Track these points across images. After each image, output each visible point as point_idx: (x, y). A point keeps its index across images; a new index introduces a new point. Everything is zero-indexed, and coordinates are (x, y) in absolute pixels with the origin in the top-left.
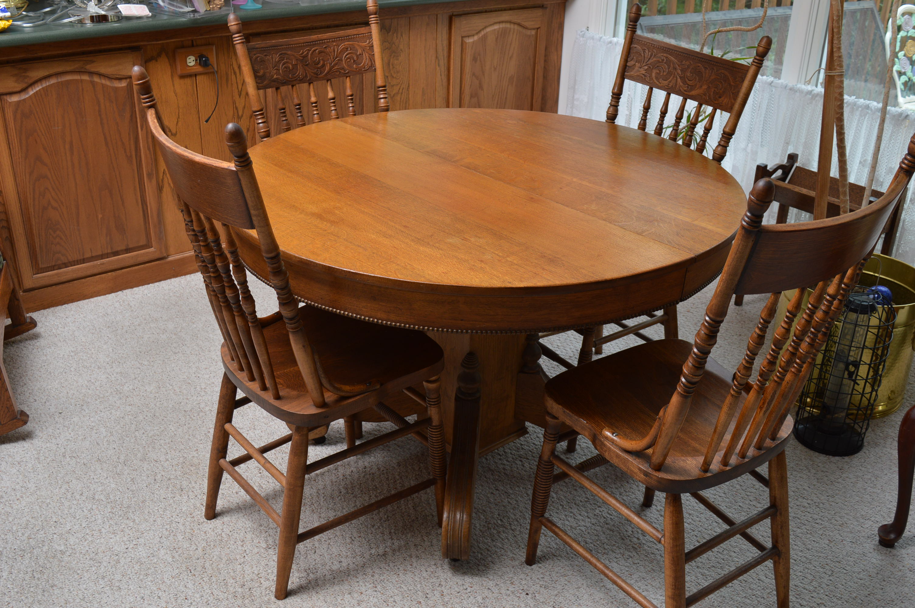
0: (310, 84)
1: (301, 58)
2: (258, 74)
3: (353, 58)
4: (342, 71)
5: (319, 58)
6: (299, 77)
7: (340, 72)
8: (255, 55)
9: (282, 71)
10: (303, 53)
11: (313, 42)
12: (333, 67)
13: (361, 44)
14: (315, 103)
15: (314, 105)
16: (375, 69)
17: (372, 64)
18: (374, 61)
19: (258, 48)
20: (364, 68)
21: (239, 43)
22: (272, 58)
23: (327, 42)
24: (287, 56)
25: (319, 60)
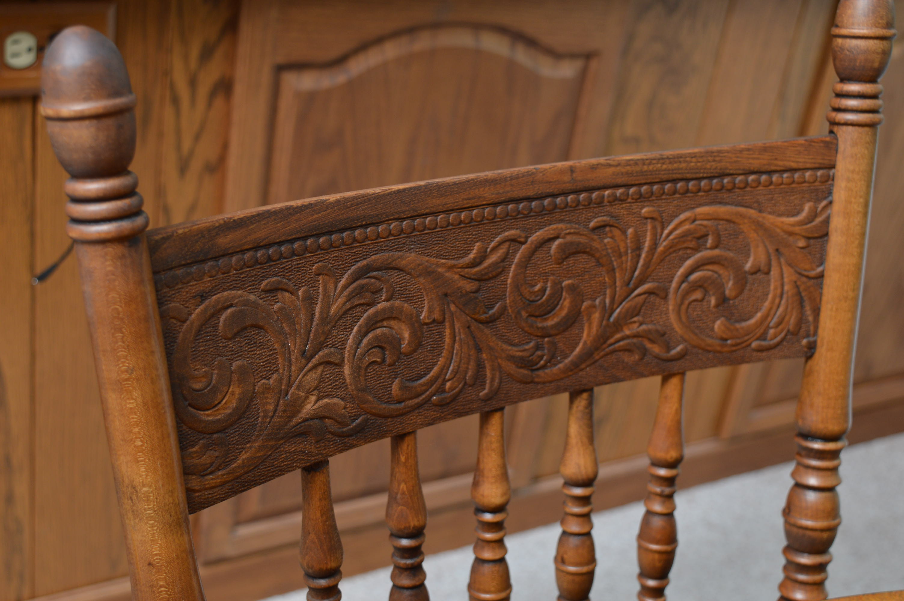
0: (485, 418)
1: (469, 286)
3: (720, 287)
4: (656, 349)
5: (557, 284)
6: (441, 390)
7: (644, 352)
9: (357, 370)
11: (541, 197)
12: (618, 326)
13: (770, 219)
14: (496, 510)
15: (488, 517)
16: (812, 348)
17: (801, 321)
18: (817, 311)
20: (763, 337)
21: (102, 242)
22: (310, 300)
23: (615, 200)
25: (556, 296)
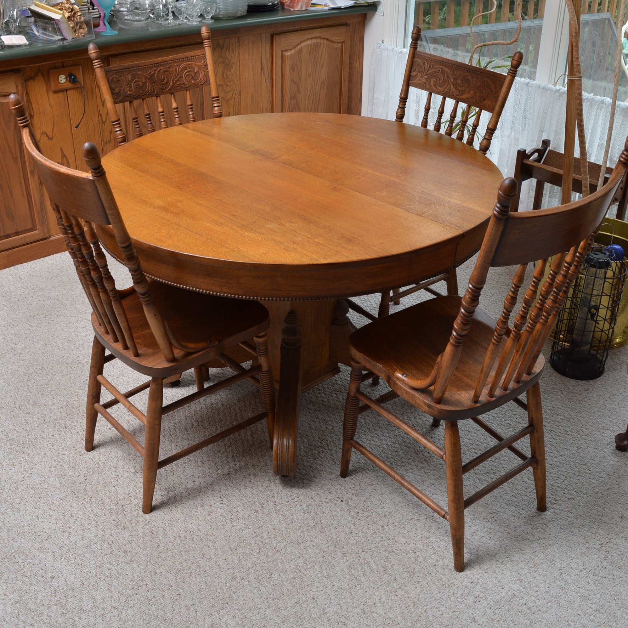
0: (157, 97)
1: (149, 77)
2: (115, 91)
3: (192, 75)
4: (183, 86)
5: (164, 76)
6: (148, 92)
7: (181, 87)
8: (111, 76)
9: (134, 88)
10: (150, 73)
11: (158, 63)
12: (176, 83)
13: (197, 63)
14: (162, 112)
15: (161, 114)
16: (210, 83)
17: (207, 79)
18: (209, 77)
19: (113, 71)
20: (201, 83)
21: (98, 67)
22: (126, 78)
23: (170, 63)
24: (138, 76)
25: (164, 78)
